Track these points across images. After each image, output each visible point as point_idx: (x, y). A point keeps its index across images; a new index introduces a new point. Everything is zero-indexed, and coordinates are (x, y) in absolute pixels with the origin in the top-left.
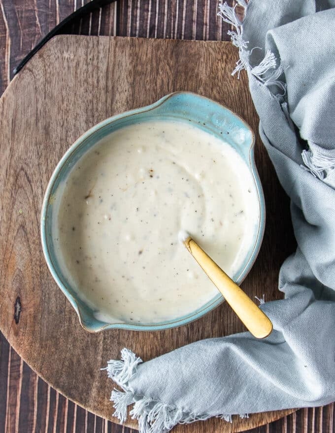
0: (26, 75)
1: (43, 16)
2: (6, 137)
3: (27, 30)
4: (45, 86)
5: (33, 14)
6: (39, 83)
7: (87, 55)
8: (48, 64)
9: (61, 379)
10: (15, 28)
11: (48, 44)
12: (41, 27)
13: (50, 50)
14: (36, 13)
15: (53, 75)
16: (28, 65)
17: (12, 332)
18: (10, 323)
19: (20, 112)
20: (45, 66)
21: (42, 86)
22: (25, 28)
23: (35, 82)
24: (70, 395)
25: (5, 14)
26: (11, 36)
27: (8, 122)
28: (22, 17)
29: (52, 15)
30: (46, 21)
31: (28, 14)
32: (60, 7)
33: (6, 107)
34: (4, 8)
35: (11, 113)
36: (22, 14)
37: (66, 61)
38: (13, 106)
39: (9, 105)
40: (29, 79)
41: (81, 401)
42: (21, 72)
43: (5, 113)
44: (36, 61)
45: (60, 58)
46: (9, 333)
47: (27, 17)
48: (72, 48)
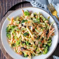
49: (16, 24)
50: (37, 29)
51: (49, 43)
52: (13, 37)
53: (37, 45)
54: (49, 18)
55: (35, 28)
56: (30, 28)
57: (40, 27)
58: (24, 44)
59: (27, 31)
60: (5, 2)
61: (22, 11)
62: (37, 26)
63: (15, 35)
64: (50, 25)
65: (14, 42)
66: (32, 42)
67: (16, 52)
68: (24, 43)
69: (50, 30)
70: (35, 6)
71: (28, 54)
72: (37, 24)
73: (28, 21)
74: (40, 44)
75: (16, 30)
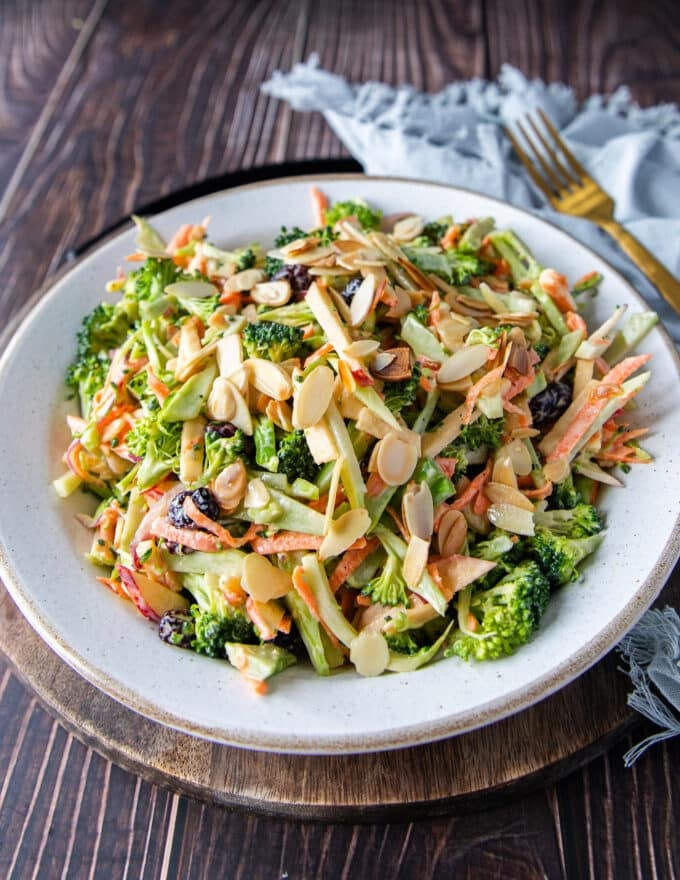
50: (427, 322)
55: (413, 310)
56: (351, 297)
61: (315, 204)
64: (590, 330)
66: (326, 420)
69: (584, 372)
73: (344, 237)
74: (435, 488)
75: (181, 313)
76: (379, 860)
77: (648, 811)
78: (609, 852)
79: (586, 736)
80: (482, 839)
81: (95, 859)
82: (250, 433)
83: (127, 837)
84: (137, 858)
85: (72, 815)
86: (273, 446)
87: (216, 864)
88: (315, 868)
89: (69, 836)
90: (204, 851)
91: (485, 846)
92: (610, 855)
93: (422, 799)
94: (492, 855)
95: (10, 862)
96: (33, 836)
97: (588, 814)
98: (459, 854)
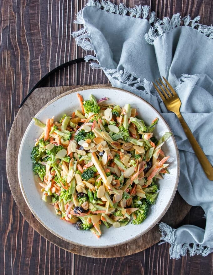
0: (25, 107)
1: (44, 41)
2: (19, 135)
3: (37, 48)
4: (34, 111)
5: (39, 41)
6: (31, 111)
7: (51, 96)
8: (34, 102)
9: (56, 240)
10: (32, 47)
11: (33, 93)
12: (44, 47)
13: (34, 95)
14: (41, 40)
15: (37, 106)
16: (25, 103)
17: (32, 222)
18: (31, 217)
19: (24, 124)
20: (33, 103)
21: (33, 111)
22: (36, 47)
23: (29, 110)
24: (60, 246)
25: (27, 41)
26: (30, 51)
27: (19, 129)
28: (35, 42)
29: (48, 41)
30: (46, 44)
31: (37, 41)
32: (52, 38)
33: (17, 122)
34: (27, 38)
35: (20, 125)
36: (35, 41)
37: (42, 99)
38: (21, 122)
39: (19, 122)
40: (27, 109)
41: (66, 248)
42: (22, 106)
43: (17, 125)
44: (28, 101)
45: (39, 99)
46: (30, 222)
47: (37, 42)
48: (44, 94)
49: (62, 141)
50: (119, 159)
51: (152, 193)
52: (53, 178)
53: (119, 202)
54: (156, 123)
55: (115, 156)
56: (102, 156)
57: (128, 152)
58: (84, 199)
59: (92, 164)
60: (22, 54)
62: (119, 150)
63: (57, 172)
64: (156, 146)
65: (54, 190)
67: (61, 215)
68: (82, 197)
70: (118, 83)
71: (94, 224)
72: (122, 144)
74: (126, 198)
75: (60, 160)
76: (112, 262)
77: (161, 252)
78: (153, 259)
79: (151, 244)
80: (130, 258)
81: (60, 263)
82: (87, 194)
83: (65, 259)
84: (68, 262)
85: (54, 255)
86: (92, 197)
87: (82, 263)
88: (100, 263)
89: (54, 259)
90: (80, 261)
91: (131, 259)
92: (153, 260)
93: (120, 256)
94: (132, 260)
95: (44, 264)
96: (47, 259)
97: (150, 253)
98: (126, 260)
